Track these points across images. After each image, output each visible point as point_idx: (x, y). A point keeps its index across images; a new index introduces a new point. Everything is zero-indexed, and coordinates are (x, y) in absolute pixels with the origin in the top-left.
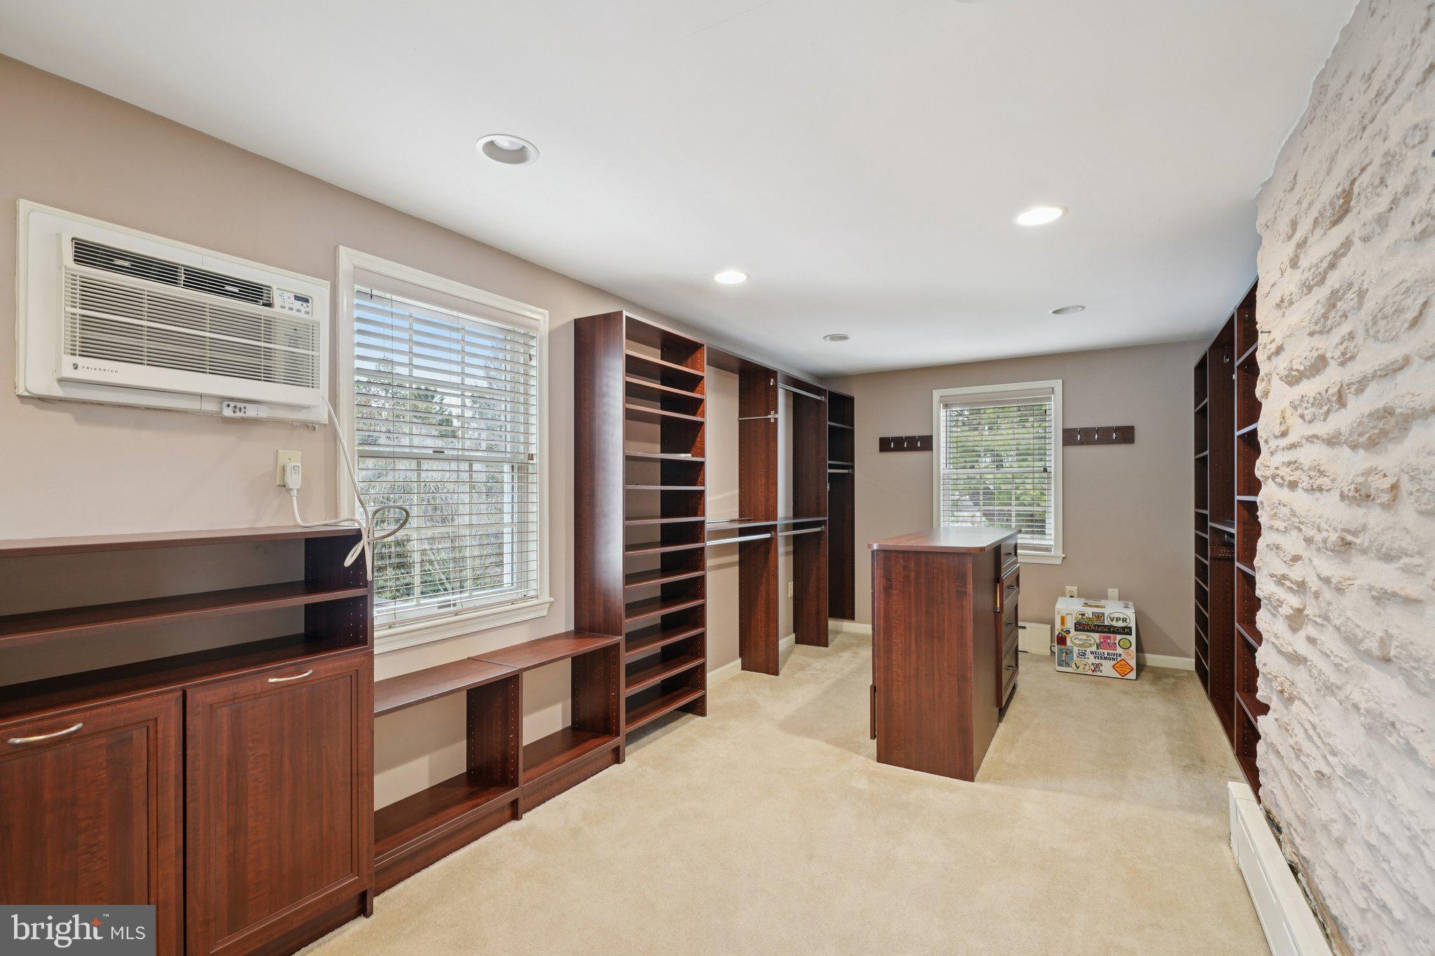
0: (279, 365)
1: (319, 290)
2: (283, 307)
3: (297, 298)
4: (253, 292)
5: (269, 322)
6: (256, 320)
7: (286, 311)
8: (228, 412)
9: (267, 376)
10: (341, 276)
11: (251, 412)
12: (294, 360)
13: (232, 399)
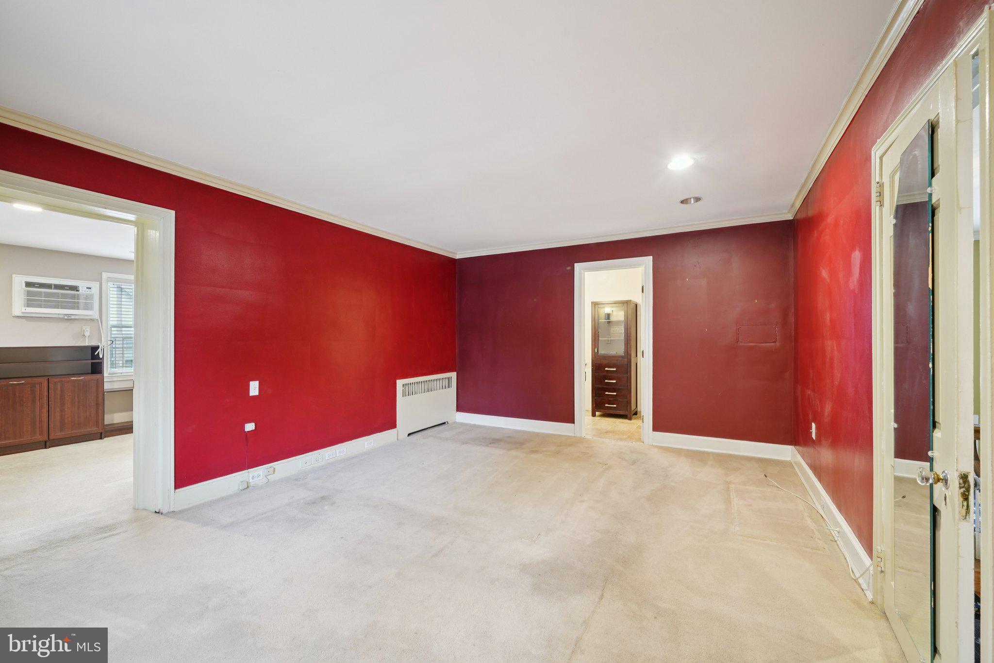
0: (81, 306)
1: (95, 286)
2: (82, 290)
3: (87, 288)
4: (75, 288)
5: (78, 295)
6: (75, 295)
7: (83, 292)
8: (66, 317)
9: (78, 308)
10: (103, 280)
11: (73, 317)
12: (86, 304)
13: (67, 314)
